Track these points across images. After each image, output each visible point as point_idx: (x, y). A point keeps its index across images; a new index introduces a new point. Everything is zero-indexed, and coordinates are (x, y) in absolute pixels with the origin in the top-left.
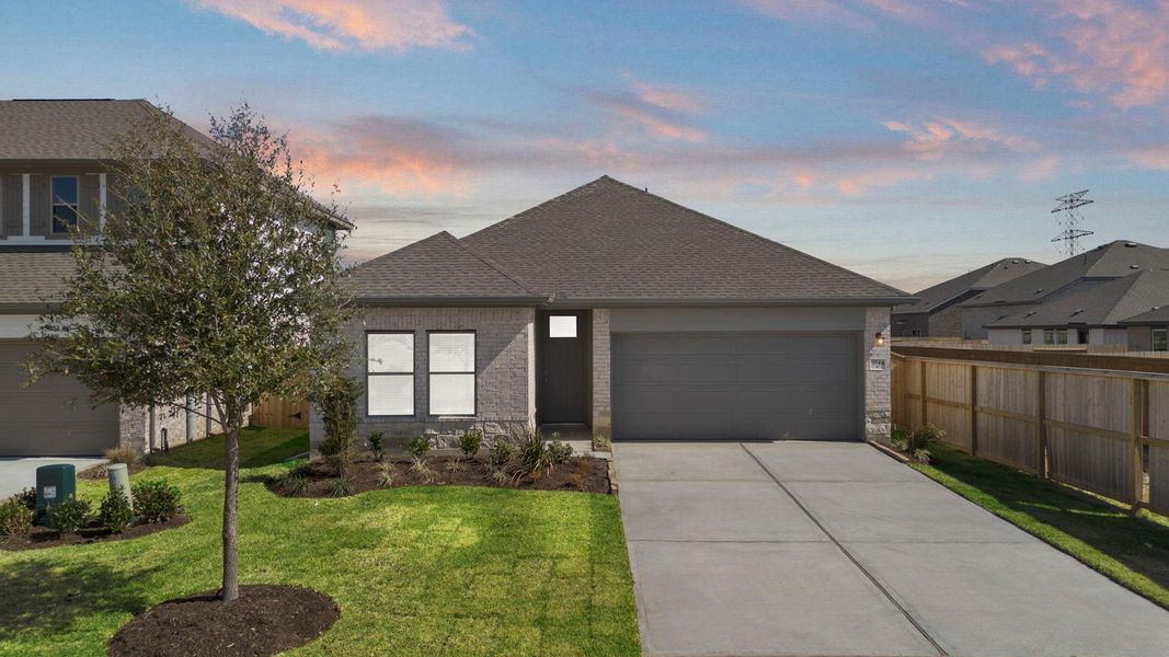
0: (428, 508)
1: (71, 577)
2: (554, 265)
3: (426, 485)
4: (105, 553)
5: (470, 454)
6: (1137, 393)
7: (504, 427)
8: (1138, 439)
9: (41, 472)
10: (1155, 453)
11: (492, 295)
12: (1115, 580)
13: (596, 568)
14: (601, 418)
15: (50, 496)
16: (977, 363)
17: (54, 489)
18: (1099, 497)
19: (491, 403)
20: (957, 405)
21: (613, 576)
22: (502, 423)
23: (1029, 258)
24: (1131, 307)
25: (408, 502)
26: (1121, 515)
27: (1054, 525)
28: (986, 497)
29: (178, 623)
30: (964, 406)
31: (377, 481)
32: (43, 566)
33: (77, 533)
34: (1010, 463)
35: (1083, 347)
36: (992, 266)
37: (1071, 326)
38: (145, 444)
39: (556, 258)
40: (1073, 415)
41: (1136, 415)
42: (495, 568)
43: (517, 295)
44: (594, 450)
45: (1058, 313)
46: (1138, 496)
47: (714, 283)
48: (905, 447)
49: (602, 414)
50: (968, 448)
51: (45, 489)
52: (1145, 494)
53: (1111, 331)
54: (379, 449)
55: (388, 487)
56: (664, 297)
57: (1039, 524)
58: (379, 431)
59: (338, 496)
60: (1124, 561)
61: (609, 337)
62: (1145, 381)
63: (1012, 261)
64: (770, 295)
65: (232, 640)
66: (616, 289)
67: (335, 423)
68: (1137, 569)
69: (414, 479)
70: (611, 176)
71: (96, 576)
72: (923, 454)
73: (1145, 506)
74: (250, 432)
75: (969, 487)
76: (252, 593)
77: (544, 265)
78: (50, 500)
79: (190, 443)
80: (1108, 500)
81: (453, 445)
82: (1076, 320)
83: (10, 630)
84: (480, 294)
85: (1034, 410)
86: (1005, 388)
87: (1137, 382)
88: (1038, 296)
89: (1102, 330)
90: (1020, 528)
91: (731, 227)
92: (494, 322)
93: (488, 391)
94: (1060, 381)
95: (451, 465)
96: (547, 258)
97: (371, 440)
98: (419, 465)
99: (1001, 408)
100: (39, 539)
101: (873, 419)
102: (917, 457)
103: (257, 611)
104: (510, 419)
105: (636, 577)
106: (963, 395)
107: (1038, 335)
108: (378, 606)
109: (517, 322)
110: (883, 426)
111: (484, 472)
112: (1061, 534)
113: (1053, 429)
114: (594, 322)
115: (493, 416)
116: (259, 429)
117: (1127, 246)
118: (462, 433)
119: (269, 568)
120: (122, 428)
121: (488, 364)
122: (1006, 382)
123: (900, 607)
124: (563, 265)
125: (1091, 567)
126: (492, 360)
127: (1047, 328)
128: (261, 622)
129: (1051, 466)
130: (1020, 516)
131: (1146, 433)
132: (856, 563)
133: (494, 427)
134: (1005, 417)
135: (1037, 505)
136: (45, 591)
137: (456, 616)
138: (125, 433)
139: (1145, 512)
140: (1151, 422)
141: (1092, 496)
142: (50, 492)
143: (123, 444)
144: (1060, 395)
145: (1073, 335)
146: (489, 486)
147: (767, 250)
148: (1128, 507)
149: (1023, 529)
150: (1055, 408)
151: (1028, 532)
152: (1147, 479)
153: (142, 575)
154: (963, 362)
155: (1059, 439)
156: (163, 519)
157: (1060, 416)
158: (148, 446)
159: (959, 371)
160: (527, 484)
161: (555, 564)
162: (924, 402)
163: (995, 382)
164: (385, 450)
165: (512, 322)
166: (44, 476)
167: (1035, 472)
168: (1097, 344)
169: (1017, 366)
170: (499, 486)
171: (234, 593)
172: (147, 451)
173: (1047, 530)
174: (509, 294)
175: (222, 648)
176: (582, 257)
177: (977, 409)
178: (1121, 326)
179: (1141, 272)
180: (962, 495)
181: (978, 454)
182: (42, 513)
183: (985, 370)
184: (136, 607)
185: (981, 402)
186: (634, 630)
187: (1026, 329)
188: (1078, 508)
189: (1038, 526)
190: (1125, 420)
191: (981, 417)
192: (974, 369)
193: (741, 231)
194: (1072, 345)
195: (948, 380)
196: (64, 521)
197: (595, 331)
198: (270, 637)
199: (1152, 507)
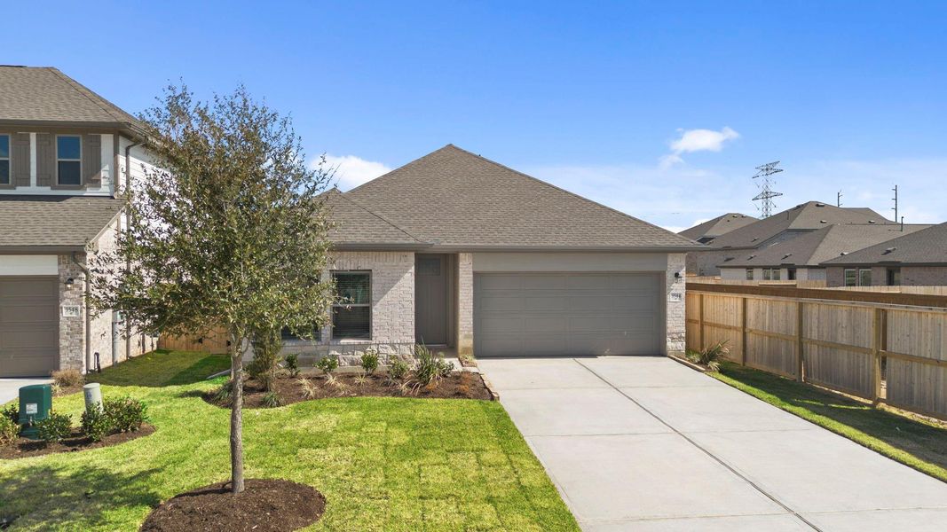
0: (354, 414)
1: (79, 479)
2: (424, 217)
3: (342, 396)
4: (97, 458)
5: (370, 371)
6: (878, 319)
7: (394, 348)
8: (878, 352)
9: (22, 391)
10: (891, 362)
11: (387, 242)
12: (885, 455)
13: (512, 457)
14: (465, 339)
15: (32, 412)
16: (747, 296)
17: (36, 405)
18: (846, 395)
19: (384, 329)
20: (730, 328)
21: (528, 464)
22: (393, 345)
23: (745, 213)
24: (826, 252)
25: (335, 410)
26: (866, 408)
27: (827, 416)
28: (768, 396)
29: (203, 511)
30: (735, 328)
31: (301, 394)
32: (48, 471)
33: (60, 443)
34: (774, 371)
35: (793, 282)
36: (718, 219)
37: (783, 266)
38: (82, 366)
39: (424, 211)
40: (825, 334)
41: (877, 336)
42: (432, 460)
43: (406, 242)
44: (463, 366)
45: (772, 255)
46: (877, 394)
47: (553, 234)
48: (697, 360)
49: (466, 337)
50: (739, 360)
51: (27, 406)
52: (883, 394)
53: (814, 270)
54: (295, 367)
55: (312, 399)
56: (517, 244)
57: (817, 416)
58: (294, 353)
59: (271, 407)
60: (886, 441)
61: (472, 276)
62: (883, 310)
63: (734, 216)
64: (598, 243)
65: (255, 523)
66: (478, 238)
67: (264, 347)
68: (897, 446)
69: (331, 392)
70: (455, 145)
71: (100, 478)
72: (714, 365)
73: (883, 401)
74: (159, 355)
75: (756, 390)
76: (253, 485)
77: (416, 217)
78: (32, 415)
79: (116, 365)
80: (852, 397)
81: (353, 363)
82: (787, 261)
83: (51, 524)
84: (377, 241)
85: (794, 331)
86: (768, 314)
87: (878, 310)
88: (756, 243)
89: (806, 270)
90: (804, 419)
91: (558, 189)
92: (386, 264)
93: (381, 319)
94: (815, 309)
95: (358, 380)
96: (416, 211)
97: (287, 360)
98: (331, 380)
99: (767, 330)
100: (28, 449)
101: (673, 338)
102: (710, 368)
103: (265, 499)
104: (399, 342)
105: (544, 465)
106: (736, 320)
107: (758, 273)
108: (354, 493)
109: (406, 264)
110: (679, 344)
111: (386, 384)
112: (835, 422)
113: (808, 345)
114: (461, 263)
115: (386, 340)
116: (167, 352)
117: (818, 206)
118: (362, 354)
119: (248, 467)
120: (62, 352)
121: (381, 298)
122: (771, 310)
123: (746, 479)
124: (431, 218)
125: (864, 446)
126: (385, 294)
127: (765, 268)
128: (273, 509)
129: (806, 374)
130: (801, 410)
131: (885, 348)
132: (700, 448)
133: (386, 348)
134: (770, 337)
135: (808, 402)
136: (62, 492)
137: (421, 497)
138: (64, 357)
139: (882, 405)
140: (888, 339)
141: (840, 395)
142: (32, 408)
143: (63, 366)
144: (815, 320)
145: (784, 273)
146: (393, 396)
147: (589, 208)
148: (870, 402)
149: (807, 420)
150: (811, 330)
151: (811, 421)
152: (884, 383)
153: (143, 475)
154: (735, 295)
155: (814, 353)
156: (133, 429)
157: (815, 336)
158: (84, 368)
159: (733, 302)
160: (425, 394)
161: (478, 456)
162: (702, 326)
163: (761, 309)
164: (298, 369)
165: (401, 264)
166: (26, 395)
167: (794, 377)
168: (802, 280)
169: (780, 298)
170: (401, 396)
171: (241, 487)
172: (84, 372)
173: (823, 419)
174: (400, 241)
175: (247, 529)
176: (445, 211)
177: (747, 331)
178: (822, 266)
179: (831, 226)
180: (754, 396)
181: (747, 364)
182: (25, 426)
183: (753, 302)
184: (152, 501)
185: (750, 325)
186: (561, 503)
187: (750, 268)
188: (836, 403)
189: (816, 417)
190: (868, 337)
191: (750, 337)
192: (745, 300)
193: (566, 192)
194: (784, 281)
195: (724, 309)
196: (51, 433)
197: (461, 271)
198: (283, 520)
199: (889, 402)
